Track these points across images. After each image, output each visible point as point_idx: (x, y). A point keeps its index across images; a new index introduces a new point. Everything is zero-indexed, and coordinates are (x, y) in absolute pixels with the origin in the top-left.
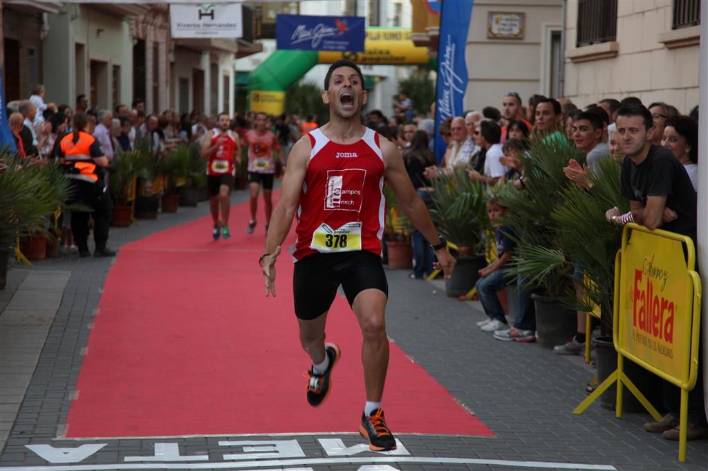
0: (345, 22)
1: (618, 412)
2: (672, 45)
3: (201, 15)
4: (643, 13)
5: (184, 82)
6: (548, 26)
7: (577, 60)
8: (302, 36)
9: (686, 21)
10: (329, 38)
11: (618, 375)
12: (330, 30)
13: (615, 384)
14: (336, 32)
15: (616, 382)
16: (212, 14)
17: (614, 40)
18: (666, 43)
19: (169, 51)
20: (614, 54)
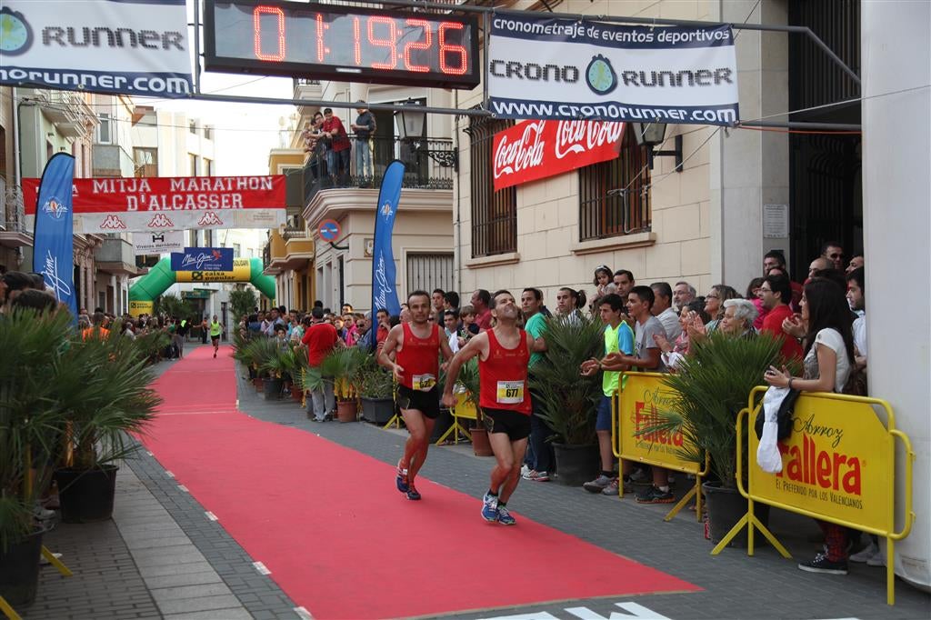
0: (219, 252)
1: (750, 550)
2: (579, 253)
3: (154, 239)
4: (546, 231)
5: (102, 294)
6: (404, 248)
7: (472, 267)
8: (189, 261)
9: (588, 235)
10: (208, 262)
11: (750, 518)
12: (209, 257)
13: (746, 526)
14: (213, 259)
15: (747, 523)
16: (162, 239)
17: (516, 251)
18: (575, 251)
19: (93, 273)
20: (517, 261)
